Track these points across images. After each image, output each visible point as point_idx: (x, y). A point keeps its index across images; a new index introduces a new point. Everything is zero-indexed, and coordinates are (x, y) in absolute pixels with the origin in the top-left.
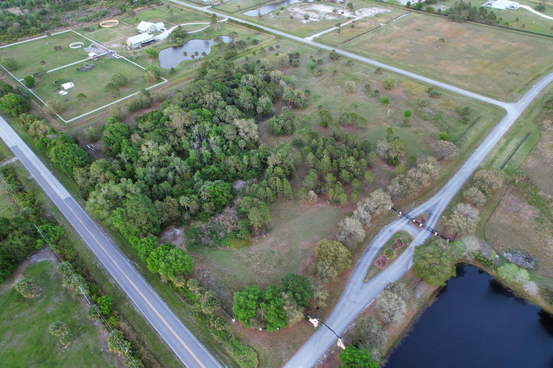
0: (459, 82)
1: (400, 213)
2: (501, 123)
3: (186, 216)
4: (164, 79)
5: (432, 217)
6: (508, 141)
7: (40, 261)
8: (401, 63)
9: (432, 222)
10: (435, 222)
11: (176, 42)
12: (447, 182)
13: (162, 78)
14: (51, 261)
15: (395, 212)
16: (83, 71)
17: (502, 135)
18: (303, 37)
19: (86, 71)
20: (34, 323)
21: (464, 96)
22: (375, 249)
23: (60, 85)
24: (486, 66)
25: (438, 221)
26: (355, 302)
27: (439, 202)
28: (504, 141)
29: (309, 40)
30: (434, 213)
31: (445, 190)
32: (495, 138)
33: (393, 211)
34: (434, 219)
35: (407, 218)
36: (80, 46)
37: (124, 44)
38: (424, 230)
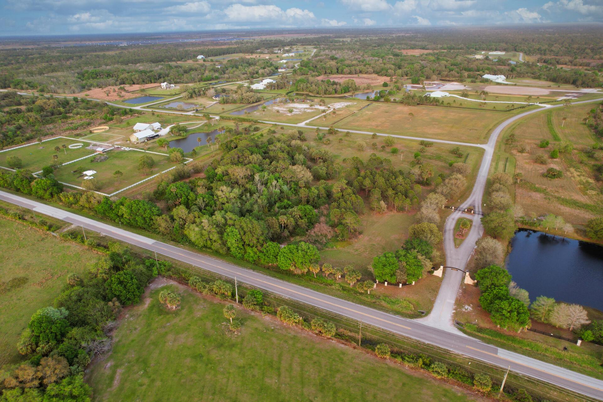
0: (439, 137)
1: (453, 208)
2: (485, 155)
3: (286, 233)
4: (188, 159)
6: (497, 164)
7: (160, 286)
8: (388, 131)
10: (480, 210)
11: (180, 135)
12: (472, 189)
13: (187, 158)
14: (172, 285)
15: (449, 209)
16: (97, 161)
17: (490, 161)
18: (297, 124)
19: (101, 161)
20: (190, 325)
21: (448, 144)
22: (450, 230)
23: (81, 173)
24: (452, 127)
26: (458, 259)
27: (475, 199)
28: (494, 164)
29: (302, 125)
30: (476, 206)
31: (474, 193)
32: (487, 163)
33: (446, 209)
34: (478, 209)
35: (460, 210)
36: (81, 146)
37: (127, 141)
38: (476, 215)
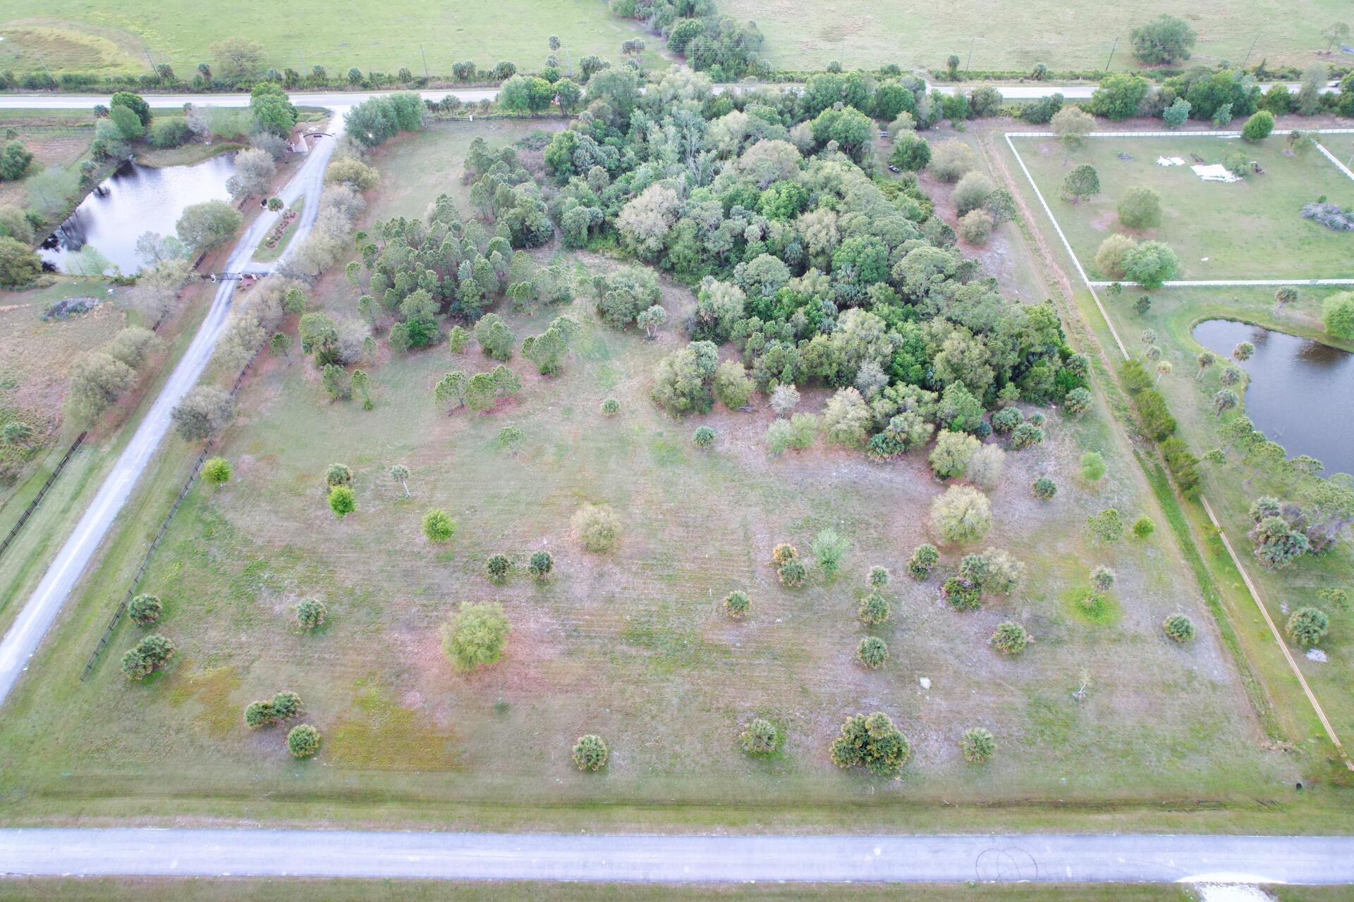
5: (225, 300)
9: (223, 293)
10: (218, 296)
22: (305, 226)
25: (214, 298)
27: (216, 329)
31: (205, 356)
34: (222, 297)
38: (237, 275)
